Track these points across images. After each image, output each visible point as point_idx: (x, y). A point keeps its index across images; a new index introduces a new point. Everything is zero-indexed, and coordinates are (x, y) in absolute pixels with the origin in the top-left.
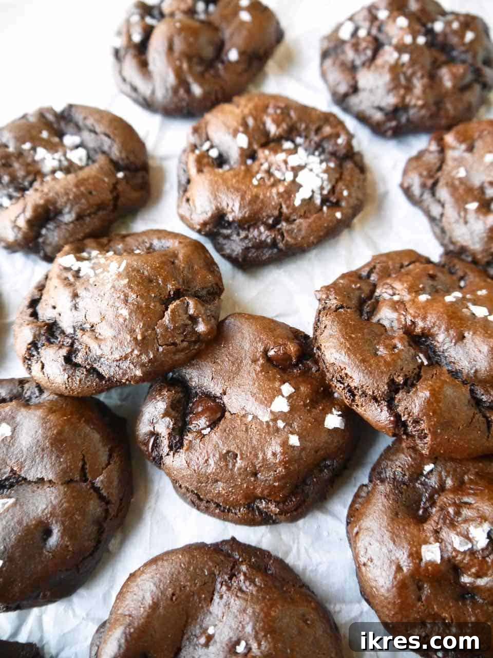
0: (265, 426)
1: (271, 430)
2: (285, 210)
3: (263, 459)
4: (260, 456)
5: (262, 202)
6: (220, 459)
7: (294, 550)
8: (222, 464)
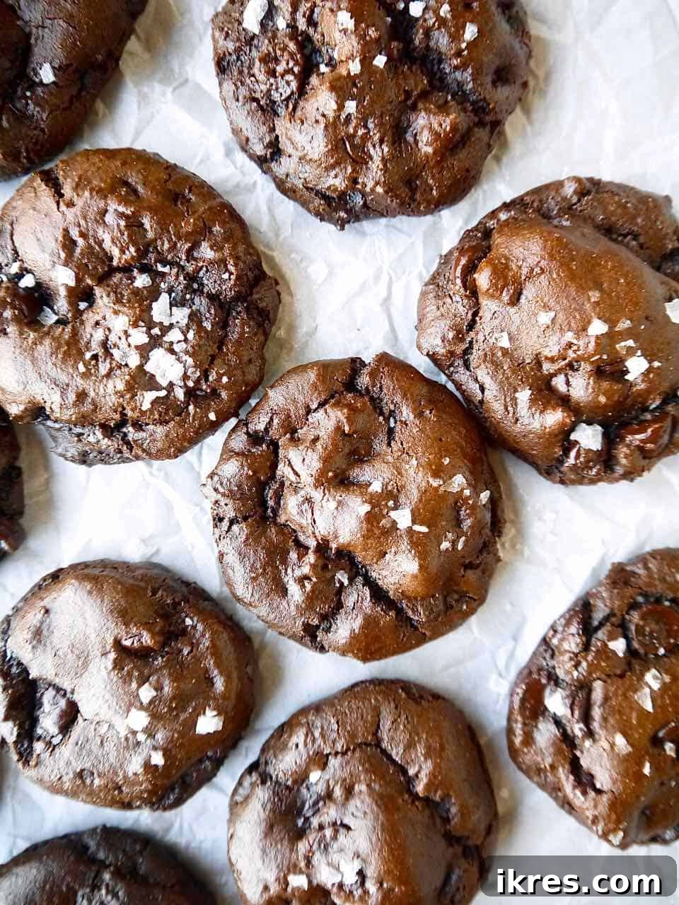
0: (123, 740)
1: (131, 743)
2: (130, 413)
3: (124, 777)
4: (121, 774)
5: (94, 403)
6: (75, 778)
7: (177, 826)
8: (78, 782)
